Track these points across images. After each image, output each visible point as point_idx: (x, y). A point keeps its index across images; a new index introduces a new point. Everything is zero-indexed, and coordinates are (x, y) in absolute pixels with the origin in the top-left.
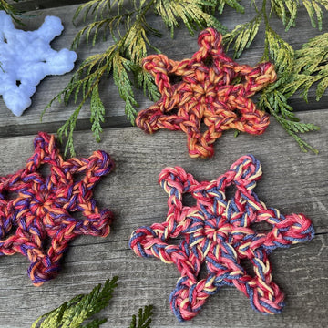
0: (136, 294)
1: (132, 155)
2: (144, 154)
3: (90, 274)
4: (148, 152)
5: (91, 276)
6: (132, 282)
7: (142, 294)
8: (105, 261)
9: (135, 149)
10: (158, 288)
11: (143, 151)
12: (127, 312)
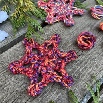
0: (95, 62)
1: (54, 33)
2: (57, 30)
3: (78, 69)
4: (58, 29)
5: (79, 69)
6: (91, 60)
7: (97, 61)
8: (78, 62)
9: (53, 30)
10: (98, 56)
11: (56, 30)
12: (99, 67)
